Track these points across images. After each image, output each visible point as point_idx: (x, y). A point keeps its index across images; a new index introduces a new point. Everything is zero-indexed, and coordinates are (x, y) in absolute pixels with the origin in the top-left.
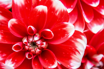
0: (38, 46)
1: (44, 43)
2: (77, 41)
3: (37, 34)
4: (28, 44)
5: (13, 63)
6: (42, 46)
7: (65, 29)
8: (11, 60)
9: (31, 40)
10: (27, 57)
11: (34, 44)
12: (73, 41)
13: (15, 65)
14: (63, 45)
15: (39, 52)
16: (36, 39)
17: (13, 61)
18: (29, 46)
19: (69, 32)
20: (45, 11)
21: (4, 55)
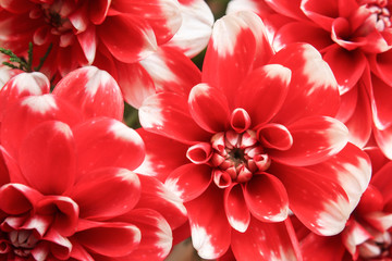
0: (246, 161)
1: (265, 157)
2: (343, 169)
3: (250, 132)
4: (225, 152)
5: (180, 189)
6: (259, 163)
7: (321, 132)
8: (177, 180)
9: (234, 142)
10: (217, 181)
11: (238, 153)
12: (333, 167)
13: (183, 194)
14: (309, 171)
15: (247, 176)
16: (247, 142)
17: (181, 185)
18: (225, 157)
19: (331, 141)
20: (283, 80)
21: (160, 166)
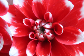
0: (44, 33)
3: (50, 23)
4: (38, 27)
5: (16, 32)
6: (48, 35)
7: (76, 35)
8: (17, 28)
9: (43, 24)
12: (76, 51)
15: (42, 39)
16: (47, 26)
19: (78, 40)
21: (15, 22)
